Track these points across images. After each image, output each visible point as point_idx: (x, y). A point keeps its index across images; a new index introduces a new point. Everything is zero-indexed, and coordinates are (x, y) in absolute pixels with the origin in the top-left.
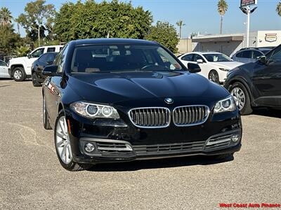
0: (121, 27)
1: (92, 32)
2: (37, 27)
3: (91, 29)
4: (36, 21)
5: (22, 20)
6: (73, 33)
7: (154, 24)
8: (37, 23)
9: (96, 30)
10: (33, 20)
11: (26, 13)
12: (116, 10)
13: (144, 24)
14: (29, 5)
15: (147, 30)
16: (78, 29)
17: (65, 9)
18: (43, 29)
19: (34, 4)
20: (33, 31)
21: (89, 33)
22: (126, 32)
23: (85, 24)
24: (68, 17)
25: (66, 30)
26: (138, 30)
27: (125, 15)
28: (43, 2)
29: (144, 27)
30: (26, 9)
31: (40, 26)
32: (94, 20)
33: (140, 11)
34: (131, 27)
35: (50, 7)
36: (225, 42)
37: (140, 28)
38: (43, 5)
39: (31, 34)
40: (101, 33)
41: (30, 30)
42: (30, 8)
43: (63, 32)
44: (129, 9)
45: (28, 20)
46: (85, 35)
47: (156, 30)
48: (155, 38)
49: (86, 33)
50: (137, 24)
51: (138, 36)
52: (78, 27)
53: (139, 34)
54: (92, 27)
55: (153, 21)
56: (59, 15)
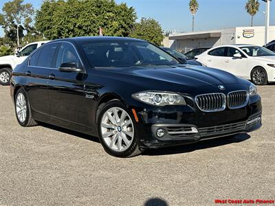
0: (105, 25)
1: (76, 30)
2: (16, 26)
3: (74, 26)
4: (15, 20)
6: (56, 31)
7: (138, 21)
8: (16, 23)
9: (80, 28)
10: (11, 20)
11: (4, 13)
12: (99, 7)
13: (128, 21)
14: (6, 4)
15: (131, 27)
16: (61, 27)
17: (46, 7)
18: (21, 29)
19: (12, 4)
20: (12, 31)
21: (73, 31)
22: (110, 29)
23: (68, 22)
24: (49, 14)
25: (48, 28)
26: (122, 27)
27: (109, 12)
28: (21, 2)
29: (128, 24)
30: (4, 9)
31: (18, 26)
32: (77, 16)
33: (124, 8)
34: (116, 24)
35: (28, 6)
36: (202, 38)
37: (124, 25)
38: (21, 4)
39: (9, 34)
40: (85, 30)
41: (8, 29)
42: (8, 7)
43: (45, 29)
44: (113, 6)
45: (6, 20)
46: (68, 32)
48: (140, 35)
50: (121, 21)
51: (123, 33)
52: (61, 24)
53: (124, 31)
54: (76, 24)
55: (136, 18)
56: (40, 13)
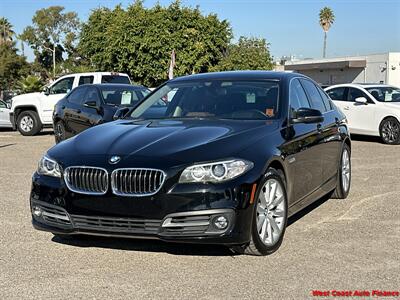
0: (184, 46)
1: (139, 53)
2: (52, 46)
3: (137, 49)
4: (50, 37)
5: (28, 36)
6: (109, 55)
7: (234, 42)
8: (52, 41)
9: (145, 51)
10: (45, 36)
11: (35, 26)
12: (176, 20)
13: (220, 41)
14: (39, 13)
15: (223, 50)
16: (116, 49)
17: (96, 18)
18: (60, 50)
19: (47, 12)
20: (45, 54)
21: (134, 55)
22: (191, 53)
23: (128, 41)
24: (101, 30)
25: (98, 51)
26: (210, 51)
27: (189, 27)
28: (61, 9)
29: (219, 46)
30: (34, 20)
31: (56, 45)
32: (142, 34)
33: (213, 21)
34: (199, 46)
35: (71, 16)
36: (336, 69)
37: (213, 48)
38: (61, 13)
39: (42, 57)
40: (153, 55)
41: (41, 51)
42: (41, 17)
43: (94, 53)
44: (196, 18)
45: (37, 36)
46: (127, 57)
47: (238, 49)
48: (236, 62)
49: (129, 55)
50: (209, 42)
51: (211, 60)
52: (117, 45)
53: (212, 57)
54: (139, 45)
55: (232, 37)
56: (87, 27)
